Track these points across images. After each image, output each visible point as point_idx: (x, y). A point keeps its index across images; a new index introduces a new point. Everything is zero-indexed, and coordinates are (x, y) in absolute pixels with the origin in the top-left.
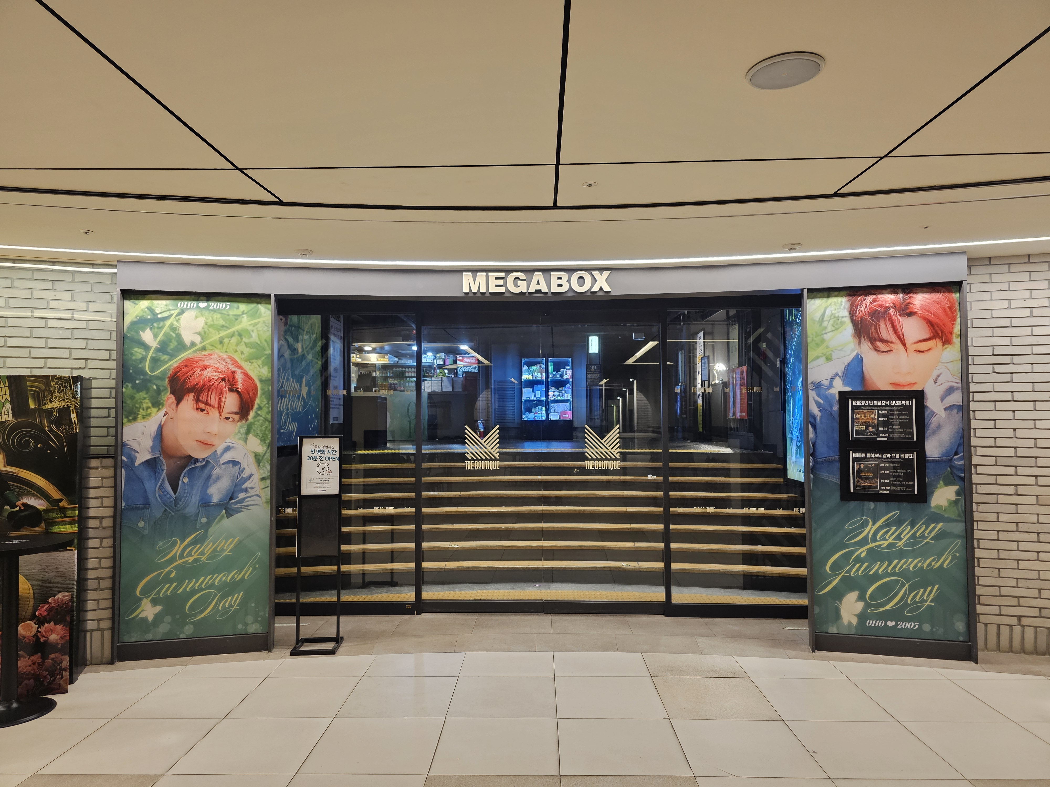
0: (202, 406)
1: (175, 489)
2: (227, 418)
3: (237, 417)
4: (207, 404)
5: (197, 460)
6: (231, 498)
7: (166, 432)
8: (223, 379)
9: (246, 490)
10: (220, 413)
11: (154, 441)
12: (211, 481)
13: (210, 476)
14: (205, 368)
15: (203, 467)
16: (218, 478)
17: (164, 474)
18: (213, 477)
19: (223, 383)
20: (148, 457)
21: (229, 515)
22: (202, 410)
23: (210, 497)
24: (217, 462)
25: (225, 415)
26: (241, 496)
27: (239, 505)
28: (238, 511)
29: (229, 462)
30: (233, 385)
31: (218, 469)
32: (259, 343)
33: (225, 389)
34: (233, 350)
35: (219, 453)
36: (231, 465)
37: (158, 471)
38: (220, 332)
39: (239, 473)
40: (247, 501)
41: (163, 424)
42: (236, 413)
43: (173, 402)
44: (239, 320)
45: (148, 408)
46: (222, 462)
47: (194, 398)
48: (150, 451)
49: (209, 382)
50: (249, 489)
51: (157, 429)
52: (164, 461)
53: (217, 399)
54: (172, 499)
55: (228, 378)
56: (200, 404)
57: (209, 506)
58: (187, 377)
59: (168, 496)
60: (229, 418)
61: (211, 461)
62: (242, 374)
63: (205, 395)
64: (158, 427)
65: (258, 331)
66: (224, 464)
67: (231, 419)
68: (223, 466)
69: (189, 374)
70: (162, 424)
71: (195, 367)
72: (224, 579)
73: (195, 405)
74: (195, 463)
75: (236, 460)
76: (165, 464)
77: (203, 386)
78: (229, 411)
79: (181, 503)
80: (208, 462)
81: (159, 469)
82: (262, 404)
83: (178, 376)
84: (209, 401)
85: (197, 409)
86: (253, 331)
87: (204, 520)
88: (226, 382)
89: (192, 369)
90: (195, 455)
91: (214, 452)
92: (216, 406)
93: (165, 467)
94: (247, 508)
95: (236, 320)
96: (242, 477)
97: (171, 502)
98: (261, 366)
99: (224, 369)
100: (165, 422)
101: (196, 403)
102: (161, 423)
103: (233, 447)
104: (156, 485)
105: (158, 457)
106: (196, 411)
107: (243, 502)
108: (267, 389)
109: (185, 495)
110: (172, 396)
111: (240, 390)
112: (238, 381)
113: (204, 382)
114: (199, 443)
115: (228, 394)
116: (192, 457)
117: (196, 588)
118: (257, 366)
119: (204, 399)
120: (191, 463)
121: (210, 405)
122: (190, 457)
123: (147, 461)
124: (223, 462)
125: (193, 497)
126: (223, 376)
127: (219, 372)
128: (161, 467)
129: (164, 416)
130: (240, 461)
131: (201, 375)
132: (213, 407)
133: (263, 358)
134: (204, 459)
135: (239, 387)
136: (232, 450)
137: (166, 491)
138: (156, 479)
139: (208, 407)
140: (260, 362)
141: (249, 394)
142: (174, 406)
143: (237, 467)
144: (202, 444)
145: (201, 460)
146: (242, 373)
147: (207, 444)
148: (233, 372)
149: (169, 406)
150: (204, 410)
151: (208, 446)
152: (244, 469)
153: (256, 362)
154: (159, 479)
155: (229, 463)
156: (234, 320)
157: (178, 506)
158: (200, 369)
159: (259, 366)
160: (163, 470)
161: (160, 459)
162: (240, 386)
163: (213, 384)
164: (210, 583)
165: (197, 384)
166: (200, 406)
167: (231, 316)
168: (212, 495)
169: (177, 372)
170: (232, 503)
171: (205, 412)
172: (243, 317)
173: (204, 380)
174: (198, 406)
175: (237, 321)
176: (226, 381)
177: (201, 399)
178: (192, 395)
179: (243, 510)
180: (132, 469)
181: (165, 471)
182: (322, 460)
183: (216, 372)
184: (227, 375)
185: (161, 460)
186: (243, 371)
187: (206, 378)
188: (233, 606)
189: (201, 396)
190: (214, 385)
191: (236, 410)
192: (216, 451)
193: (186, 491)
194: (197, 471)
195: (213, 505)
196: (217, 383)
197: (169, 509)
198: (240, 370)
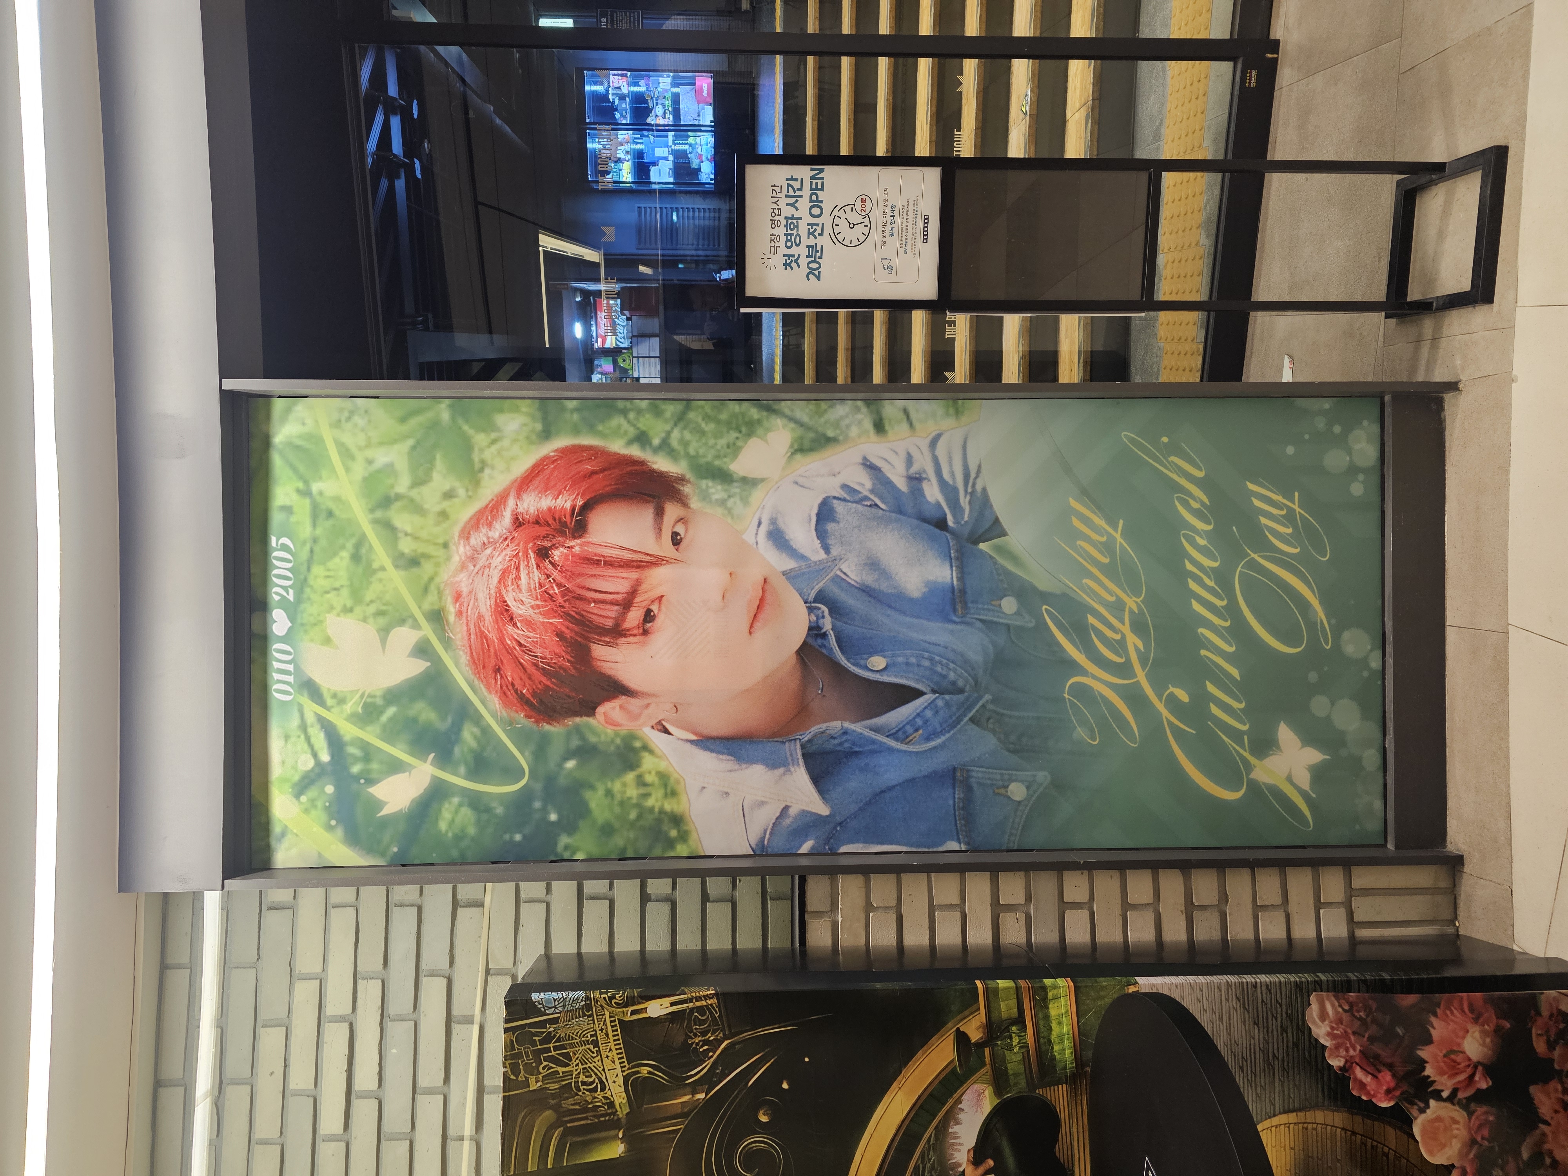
0: (634, 617)
1: (907, 694)
2: (676, 540)
3: (672, 511)
4: (627, 604)
5: (815, 631)
6: (941, 524)
7: (718, 726)
8: (543, 554)
9: (916, 480)
10: (656, 562)
11: (751, 761)
12: (884, 586)
13: (866, 591)
14: (503, 611)
15: (836, 610)
16: (873, 564)
17: (857, 727)
18: (870, 579)
19: (557, 554)
20: (800, 776)
21: (995, 530)
22: (649, 616)
23: (933, 589)
24: (820, 569)
25: (666, 548)
26: (932, 493)
27: (964, 501)
28: (982, 502)
29: (821, 534)
30: (564, 525)
31: (844, 567)
32: (411, 442)
33: (577, 550)
34: (438, 524)
35: (790, 564)
36: (830, 527)
37: (847, 745)
38: (375, 565)
39: (858, 502)
40: (953, 474)
41: (695, 734)
42: (659, 513)
43: (621, 707)
44: (331, 505)
45: (641, 782)
46: (822, 555)
47: (607, 644)
48: (781, 770)
49: (552, 598)
50: (913, 470)
51: (712, 751)
52: (815, 729)
53: (611, 572)
54: (940, 703)
55: (537, 538)
56: (627, 625)
57: (963, 592)
58: (536, 665)
59: (929, 713)
60: (675, 535)
61: (817, 588)
62: (525, 496)
63: (596, 611)
64: (706, 748)
65: (369, 445)
66: (826, 549)
67: (680, 529)
68: (835, 551)
69: (526, 659)
70: (694, 738)
71: (502, 641)
72: (1202, 542)
73: (631, 639)
74: (824, 636)
75: (815, 510)
76: (824, 726)
77: (567, 616)
78: (651, 535)
79: (952, 675)
80: (821, 597)
81: (841, 744)
82: (626, 433)
83: (534, 694)
84: (618, 597)
85: (646, 632)
86: (370, 462)
87: (1009, 605)
88: (554, 547)
89: (509, 651)
90: (798, 634)
91: (788, 579)
92: (634, 575)
93: (836, 725)
94: (973, 475)
95: (330, 514)
96: (872, 491)
97: (948, 704)
98: (493, 435)
99: (508, 551)
100: (687, 730)
101: (625, 636)
102: (692, 742)
103: (773, 522)
104: (891, 750)
105: (803, 747)
106: (651, 637)
107: (955, 490)
108: (576, 417)
109: (926, 663)
110: (600, 710)
111: (580, 502)
112: (550, 509)
113: (553, 613)
114: (757, 625)
115: (594, 539)
116: (805, 644)
117: (1227, 624)
118: (494, 449)
119: (613, 612)
120: (823, 646)
121: (633, 593)
122: (805, 652)
123: (816, 780)
124: (822, 552)
125: (933, 639)
126: (532, 555)
127: (518, 569)
128: (833, 738)
129: (666, 731)
130: (820, 500)
131: (529, 624)
132: (638, 583)
133: (466, 428)
134: (810, 610)
135: (568, 505)
136: (781, 525)
137: (911, 722)
138: (873, 752)
139: (637, 599)
140: (480, 439)
141: (593, 473)
142: (634, 704)
143: (839, 507)
144: (761, 617)
145: (813, 618)
146: (519, 496)
147: (762, 600)
148: (518, 522)
149: (634, 717)
150: (649, 612)
151: (768, 596)
152: (844, 487)
153: (481, 450)
154: (873, 742)
155: (826, 532)
156: (330, 522)
157: (960, 683)
158: (510, 628)
159: (494, 442)
160: (845, 733)
161: (809, 741)
162: (565, 502)
163: (559, 585)
164: (1210, 583)
165: (560, 635)
166: (635, 623)
167: (319, 531)
168: (927, 584)
169: (521, 697)
170: (957, 522)
171: (654, 608)
172: (321, 493)
173: (545, 614)
174: (635, 632)
175: (337, 512)
176: (547, 544)
177: (609, 623)
178: (599, 651)
179: (979, 488)
180: (840, 824)
181: (847, 725)
182: (819, 231)
183: (518, 578)
184: (527, 543)
185: (815, 736)
186: (513, 494)
187: (538, 607)
188: (1291, 511)
189: (602, 620)
190: (563, 581)
191: (647, 514)
192: (784, 573)
193: (913, 660)
194: (848, 629)
195: (961, 579)
196: (555, 574)
197: (969, 709)
198: (511, 502)
